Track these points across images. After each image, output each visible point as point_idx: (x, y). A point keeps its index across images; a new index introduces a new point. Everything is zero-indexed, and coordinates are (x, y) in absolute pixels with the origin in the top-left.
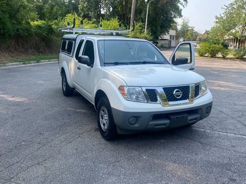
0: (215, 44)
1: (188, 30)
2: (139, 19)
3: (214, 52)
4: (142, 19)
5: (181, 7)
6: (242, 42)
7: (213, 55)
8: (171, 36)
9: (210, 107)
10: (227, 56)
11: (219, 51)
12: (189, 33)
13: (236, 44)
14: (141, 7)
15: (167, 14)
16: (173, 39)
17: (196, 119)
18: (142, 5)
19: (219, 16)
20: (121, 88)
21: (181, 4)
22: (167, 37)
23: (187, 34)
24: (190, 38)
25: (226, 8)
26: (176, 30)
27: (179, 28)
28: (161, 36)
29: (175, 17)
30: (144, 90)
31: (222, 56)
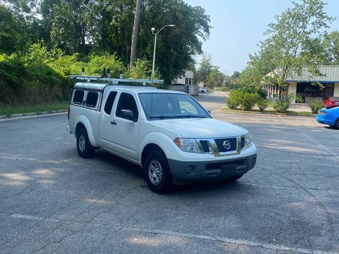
0: (250, 92)
1: (210, 72)
2: (143, 54)
3: (248, 103)
4: (147, 55)
5: (200, 39)
6: (284, 90)
7: (248, 108)
8: (186, 79)
9: (255, 158)
10: (266, 109)
11: (255, 102)
12: (212, 74)
13: (277, 92)
14: (145, 38)
15: (181, 48)
16: (190, 84)
17: (243, 169)
18: (147, 35)
19: (254, 55)
20: (177, 141)
21: (202, 35)
22: (181, 81)
23: (209, 77)
24: (213, 83)
25: (261, 45)
26: (193, 70)
27: (198, 67)
28: (175, 79)
29: (193, 53)
30: (198, 141)
31: (259, 109)
